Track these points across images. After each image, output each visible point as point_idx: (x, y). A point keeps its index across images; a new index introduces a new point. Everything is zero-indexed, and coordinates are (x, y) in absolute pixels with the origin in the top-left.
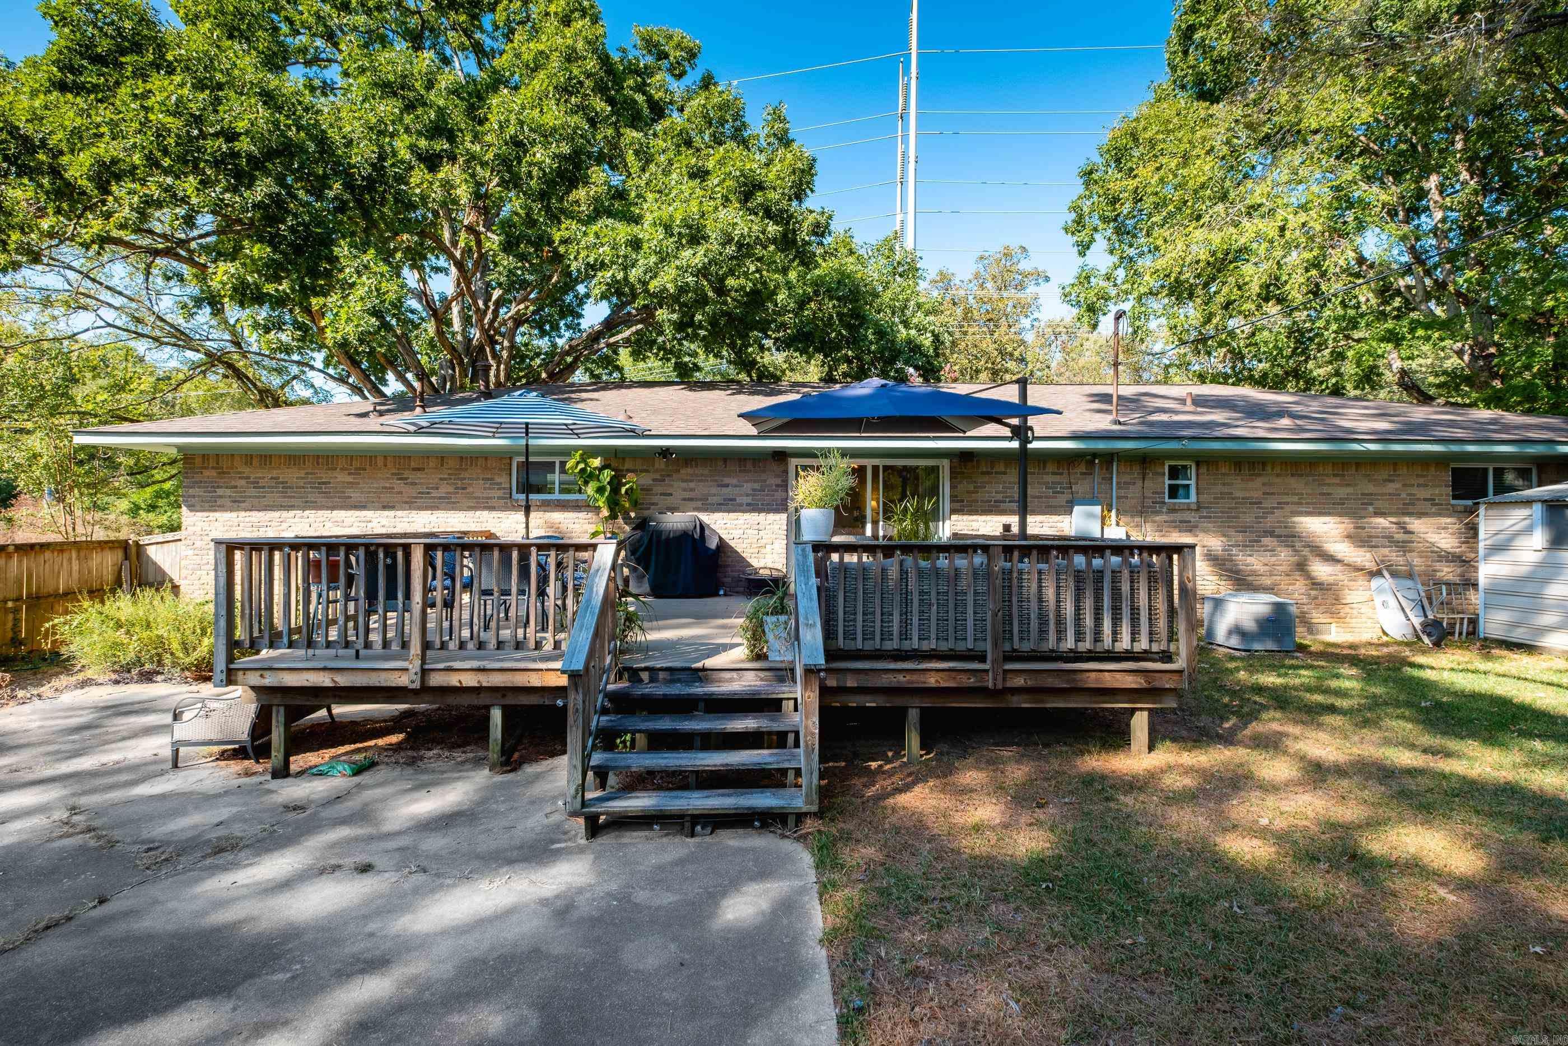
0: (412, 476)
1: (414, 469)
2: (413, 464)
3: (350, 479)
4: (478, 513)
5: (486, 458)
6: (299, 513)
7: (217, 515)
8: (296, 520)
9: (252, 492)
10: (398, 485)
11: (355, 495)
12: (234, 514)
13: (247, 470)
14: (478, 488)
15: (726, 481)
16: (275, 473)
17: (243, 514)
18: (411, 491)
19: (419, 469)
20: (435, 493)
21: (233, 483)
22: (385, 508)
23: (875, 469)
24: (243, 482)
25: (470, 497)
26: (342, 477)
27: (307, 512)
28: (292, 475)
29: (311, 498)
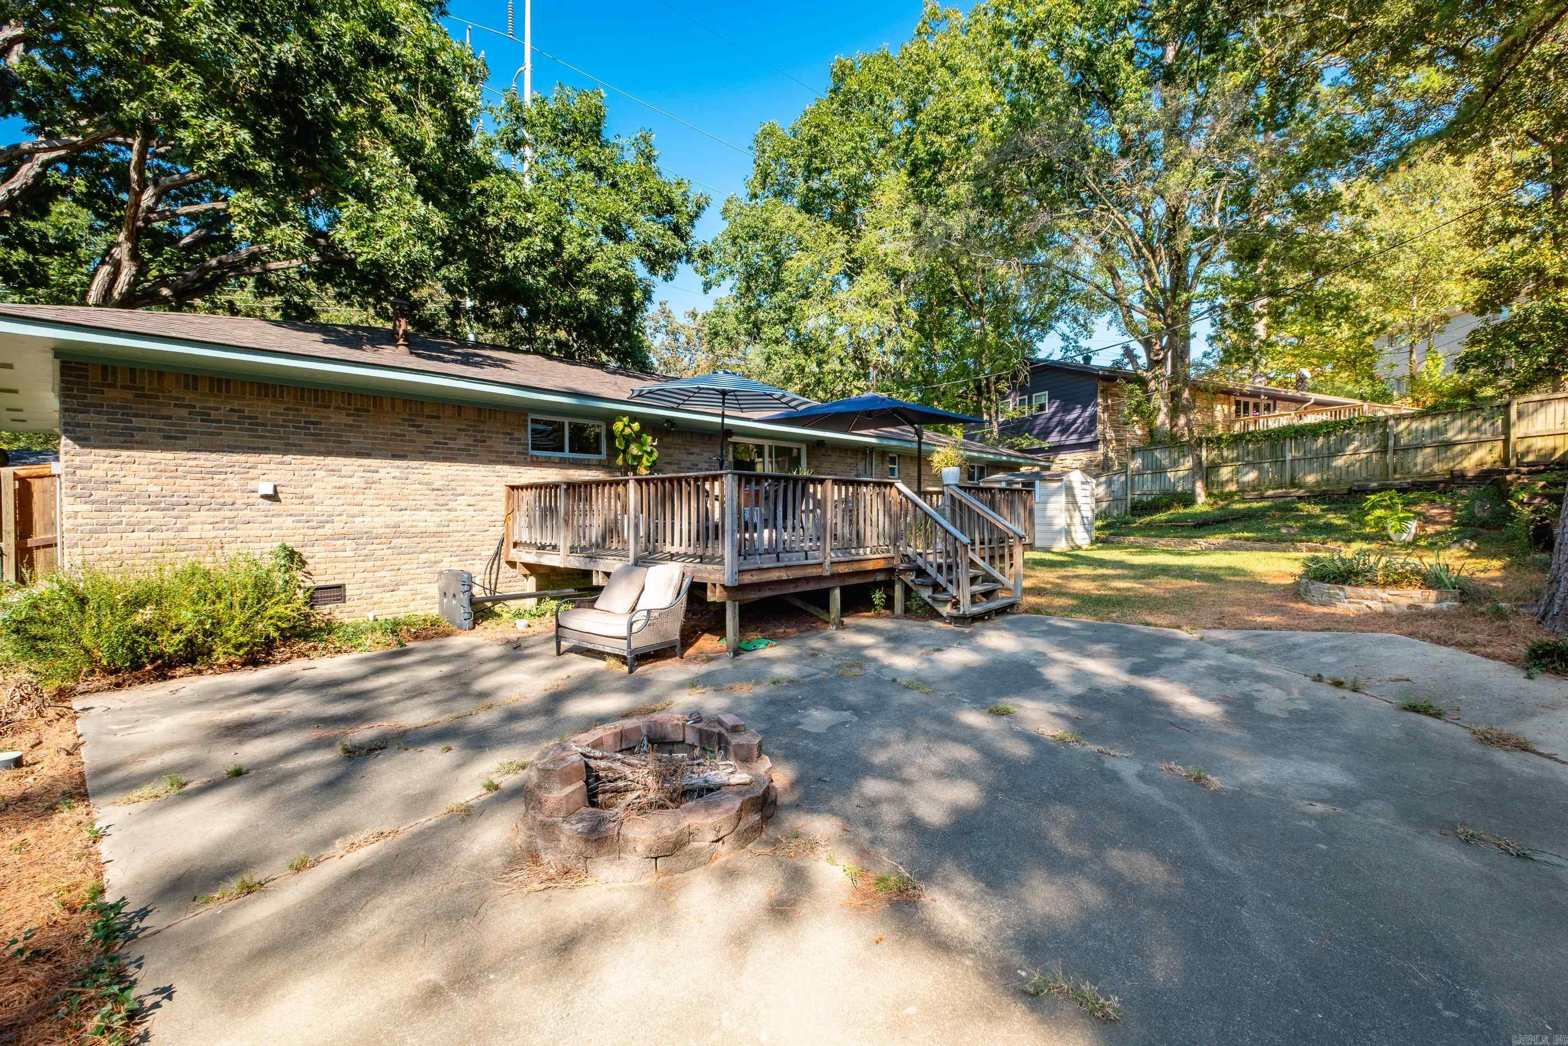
0: (426, 424)
1: (428, 417)
2: (427, 411)
3: (350, 421)
4: (498, 467)
5: (505, 413)
6: (277, 458)
7: (136, 454)
8: (273, 466)
9: (198, 424)
10: (412, 433)
11: (356, 440)
12: (169, 455)
13: (189, 397)
14: (499, 442)
15: (693, 450)
16: (236, 404)
17: (185, 455)
18: (424, 440)
19: (434, 417)
20: (452, 444)
21: (165, 412)
22: (395, 456)
23: (770, 447)
24: (184, 412)
25: (490, 450)
26: (342, 419)
27: (288, 458)
28: (264, 409)
29: (293, 439)
